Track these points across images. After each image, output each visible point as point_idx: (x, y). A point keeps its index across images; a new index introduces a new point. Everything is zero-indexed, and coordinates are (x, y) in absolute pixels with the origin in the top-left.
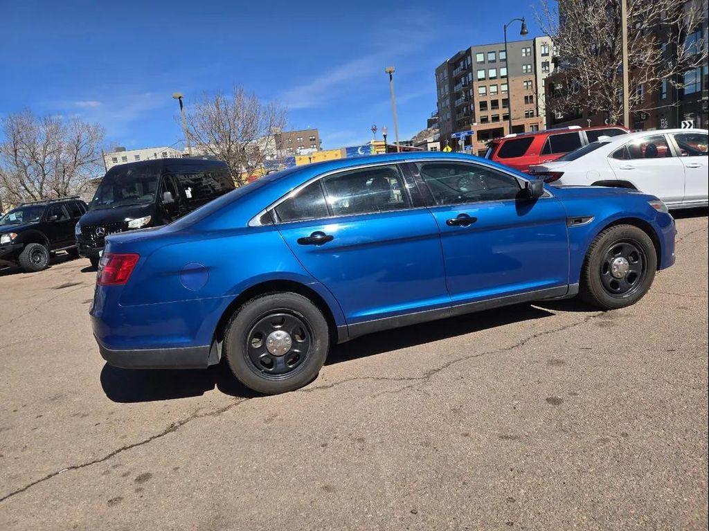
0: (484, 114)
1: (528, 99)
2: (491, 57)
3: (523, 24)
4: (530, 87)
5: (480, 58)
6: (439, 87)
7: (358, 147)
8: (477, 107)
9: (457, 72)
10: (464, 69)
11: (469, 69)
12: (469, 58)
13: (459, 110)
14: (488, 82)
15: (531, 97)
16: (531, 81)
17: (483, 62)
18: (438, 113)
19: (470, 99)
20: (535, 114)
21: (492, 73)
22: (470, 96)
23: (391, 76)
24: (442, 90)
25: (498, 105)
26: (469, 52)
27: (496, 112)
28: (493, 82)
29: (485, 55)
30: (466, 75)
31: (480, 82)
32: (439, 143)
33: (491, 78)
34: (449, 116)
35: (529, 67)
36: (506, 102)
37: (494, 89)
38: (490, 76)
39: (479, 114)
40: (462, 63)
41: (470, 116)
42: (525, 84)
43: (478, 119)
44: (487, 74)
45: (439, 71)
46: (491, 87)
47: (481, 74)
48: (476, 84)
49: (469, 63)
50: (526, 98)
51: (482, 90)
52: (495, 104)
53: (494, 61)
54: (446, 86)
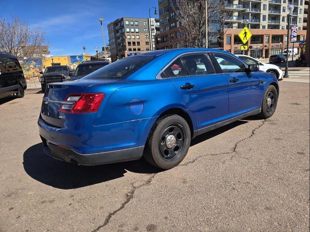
0: (130, 47)
1: (147, 43)
2: (132, 23)
3: (155, 10)
4: (147, 38)
5: (127, 23)
6: (109, 33)
7: (77, 56)
8: (127, 44)
9: (118, 27)
10: (120, 27)
11: (122, 27)
12: (122, 22)
13: (119, 44)
14: (131, 34)
15: (148, 42)
16: (148, 36)
17: (129, 25)
18: (109, 45)
19: (124, 40)
20: (150, 49)
21: (132, 30)
22: (124, 39)
23: (101, 23)
24: (111, 34)
25: (135, 44)
26: (122, 19)
27: (135, 47)
28: (133, 34)
29: (129, 22)
30: (121, 29)
31: (128, 33)
32: (110, 58)
33: (132, 32)
34: (115, 46)
35: (147, 30)
36: (138, 43)
37: (133, 37)
38: (132, 31)
39: (128, 47)
40: (119, 24)
41: (124, 48)
42: (146, 37)
43: (128, 49)
44: (130, 30)
45: (109, 26)
46: (132, 36)
47: (128, 30)
48: (126, 34)
49: (123, 24)
50: (146, 42)
51: (129, 37)
52: (134, 43)
53: (133, 25)
54: (113, 33)
